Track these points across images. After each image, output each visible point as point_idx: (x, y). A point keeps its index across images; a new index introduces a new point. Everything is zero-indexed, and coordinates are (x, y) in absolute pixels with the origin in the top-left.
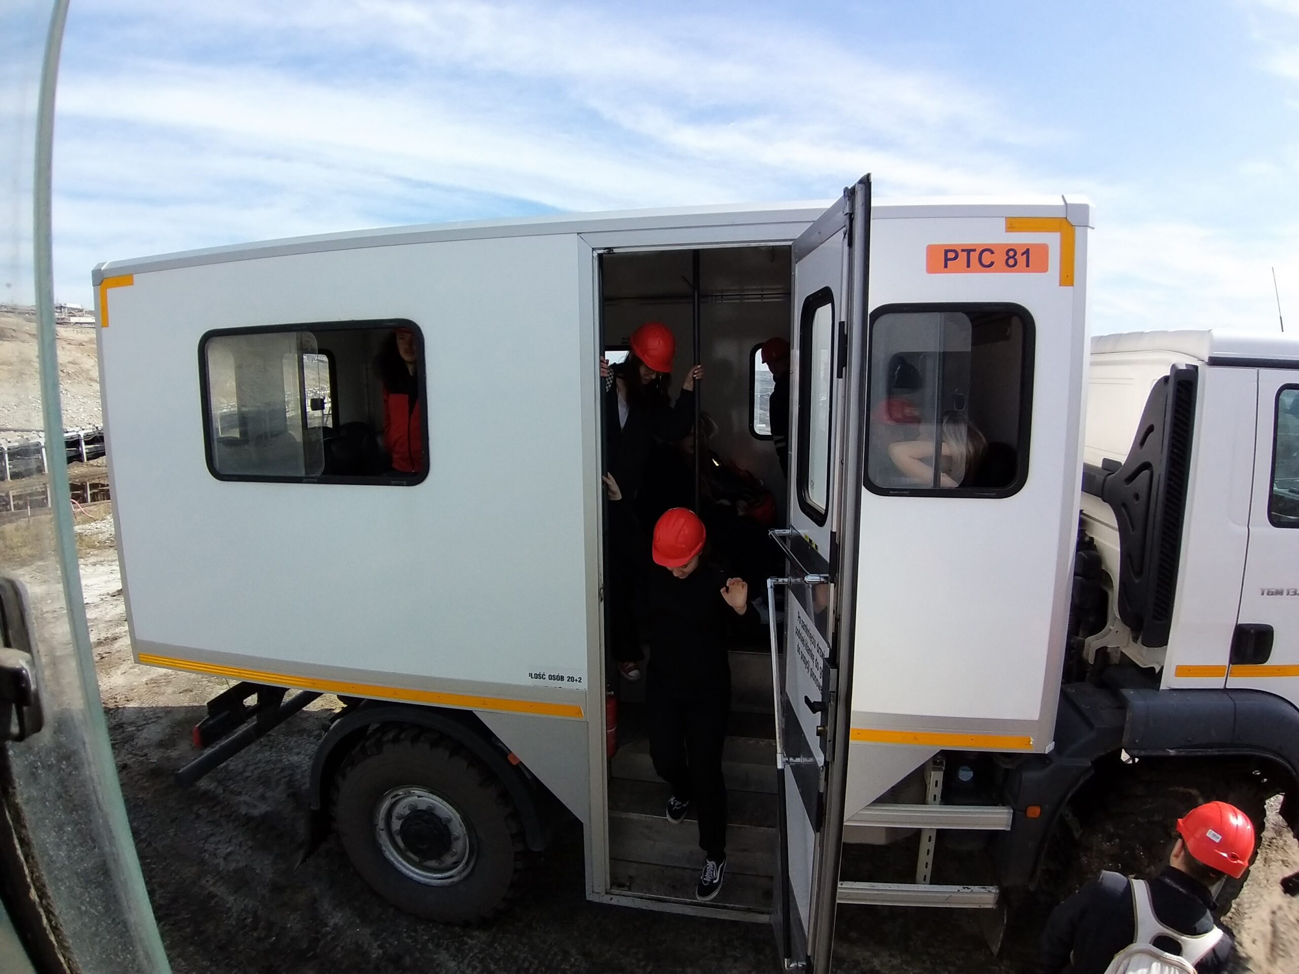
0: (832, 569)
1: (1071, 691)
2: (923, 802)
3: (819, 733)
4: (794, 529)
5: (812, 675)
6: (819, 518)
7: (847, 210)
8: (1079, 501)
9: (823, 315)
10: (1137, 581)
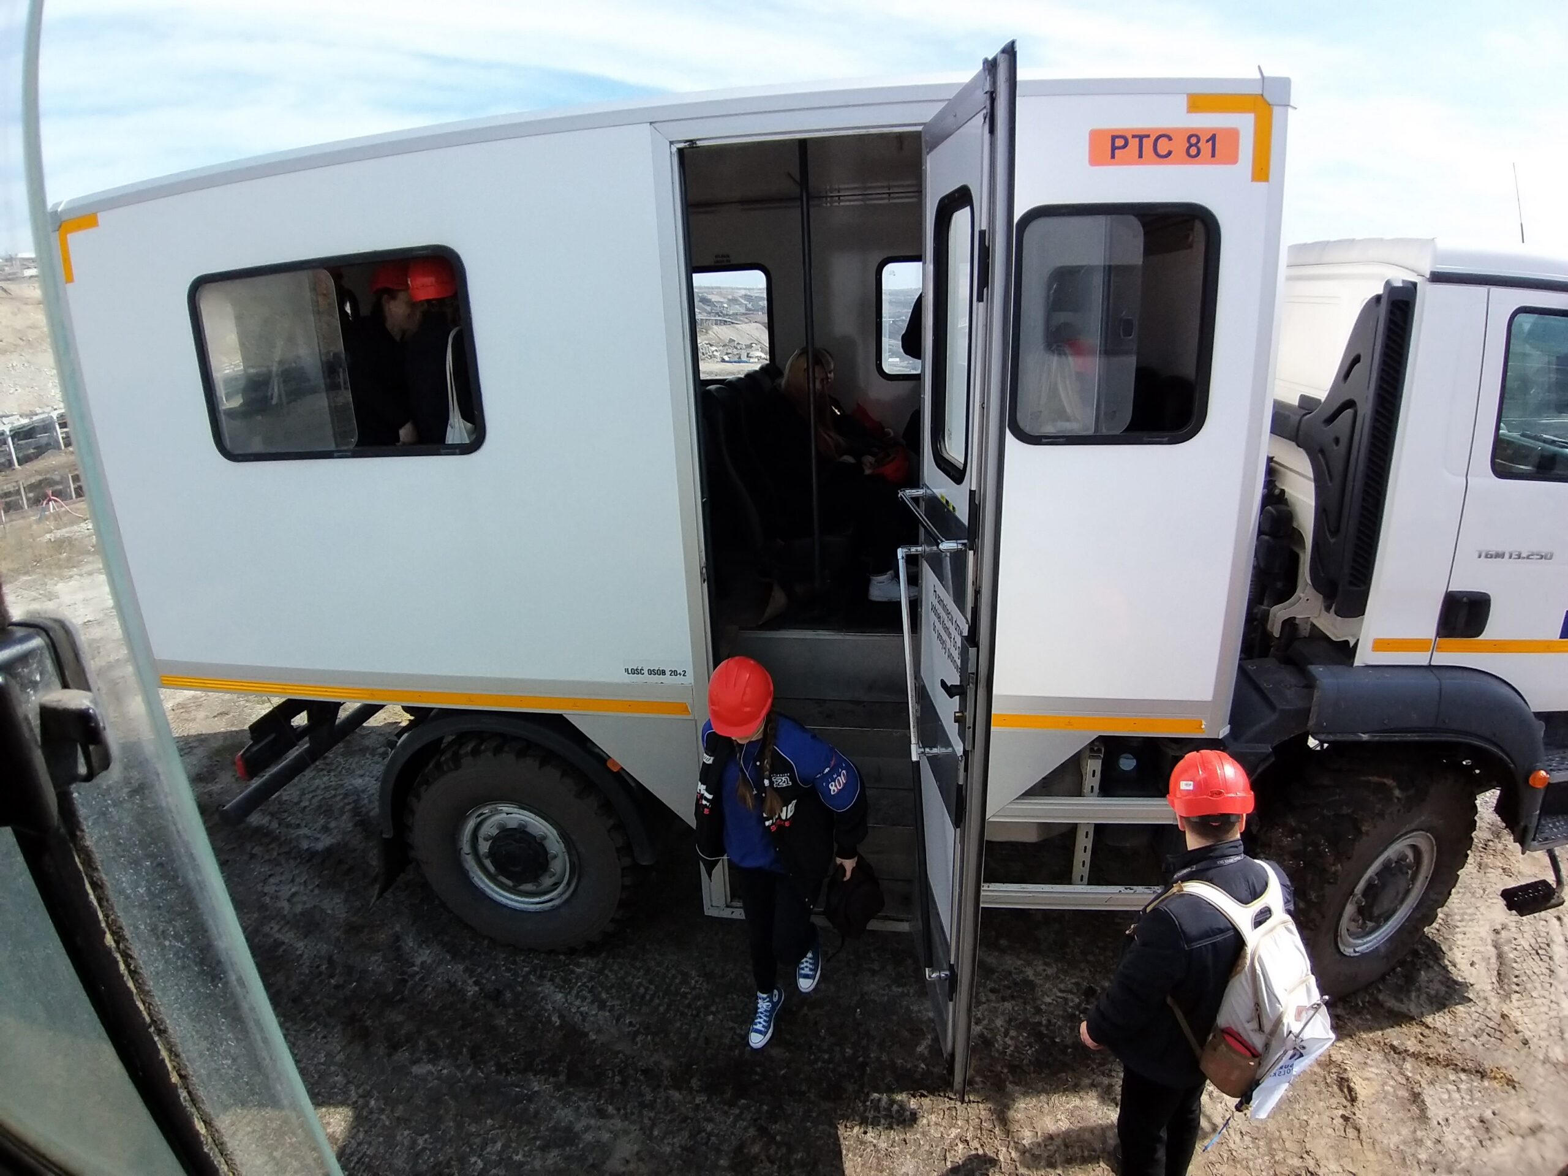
0: (972, 534)
1: (1251, 667)
2: (1079, 794)
3: (957, 720)
4: (928, 488)
5: (950, 656)
6: (957, 475)
7: (987, 88)
8: (1268, 445)
9: (961, 219)
10: (1332, 541)
